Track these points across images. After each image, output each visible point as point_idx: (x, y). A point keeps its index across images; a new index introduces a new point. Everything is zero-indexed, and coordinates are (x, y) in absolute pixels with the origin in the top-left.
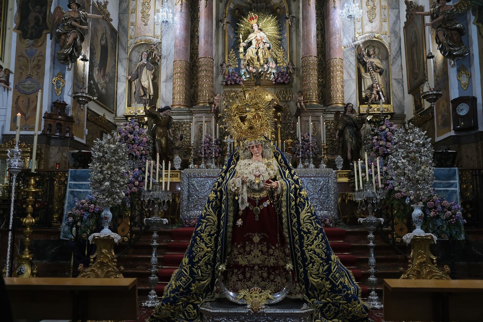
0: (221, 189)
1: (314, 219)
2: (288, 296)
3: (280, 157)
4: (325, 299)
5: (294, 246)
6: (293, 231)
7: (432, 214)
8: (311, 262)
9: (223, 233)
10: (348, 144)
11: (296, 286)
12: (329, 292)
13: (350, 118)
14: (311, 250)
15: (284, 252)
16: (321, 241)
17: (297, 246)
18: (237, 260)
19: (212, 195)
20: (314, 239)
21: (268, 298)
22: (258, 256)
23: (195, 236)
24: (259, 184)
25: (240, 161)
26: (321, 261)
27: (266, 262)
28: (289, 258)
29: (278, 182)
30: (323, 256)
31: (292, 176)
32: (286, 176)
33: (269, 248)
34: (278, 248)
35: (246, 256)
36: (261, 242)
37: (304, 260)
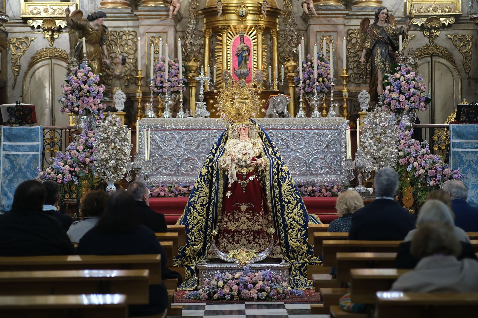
0: (212, 165)
1: (294, 191)
2: (270, 256)
3: (264, 137)
4: (303, 260)
5: (276, 214)
6: (275, 201)
7: (432, 183)
8: (291, 228)
9: (214, 203)
10: (379, 72)
11: (277, 247)
12: (306, 254)
13: (383, 31)
14: (291, 218)
15: (267, 219)
16: (300, 210)
17: (279, 214)
18: (227, 225)
19: (204, 171)
20: (294, 208)
21: (254, 257)
22: (245, 223)
23: (189, 206)
24: (245, 161)
25: (229, 140)
26: (300, 227)
27: (252, 227)
28: (271, 224)
29: (262, 159)
30: (302, 223)
31: (275, 153)
32: (270, 153)
33: (254, 215)
34: (262, 216)
35: (235, 223)
36: (247, 211)
37: (285, 226)
